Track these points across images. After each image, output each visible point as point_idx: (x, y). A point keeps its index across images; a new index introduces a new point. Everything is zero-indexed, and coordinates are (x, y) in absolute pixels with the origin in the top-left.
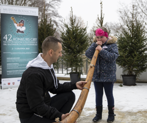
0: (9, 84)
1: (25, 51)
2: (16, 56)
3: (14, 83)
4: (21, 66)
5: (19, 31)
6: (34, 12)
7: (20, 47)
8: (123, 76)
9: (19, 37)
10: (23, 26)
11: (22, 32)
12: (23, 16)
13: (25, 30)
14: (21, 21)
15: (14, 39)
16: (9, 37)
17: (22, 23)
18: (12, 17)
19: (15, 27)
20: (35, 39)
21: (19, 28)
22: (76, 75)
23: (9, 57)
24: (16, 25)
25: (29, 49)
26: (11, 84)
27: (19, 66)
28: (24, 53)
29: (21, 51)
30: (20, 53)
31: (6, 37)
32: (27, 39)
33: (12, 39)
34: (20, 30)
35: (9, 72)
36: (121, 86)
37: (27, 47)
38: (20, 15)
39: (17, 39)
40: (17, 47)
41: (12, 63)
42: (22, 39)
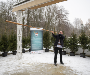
0: (33, 52)
1: (38, 42)
5: (36, 36)
8: (70, 52)
16: (33, 38)
17: (37, 33)
18: (34, 31)
20: (42, 38)
21: (36, 35)
27: (36, 47)
31: (32, 38)
32: (39, 38)
35: (33, 49)
36: (69, 56)
37: (39, 41)
40: (36, 41)
42: (37, 38)
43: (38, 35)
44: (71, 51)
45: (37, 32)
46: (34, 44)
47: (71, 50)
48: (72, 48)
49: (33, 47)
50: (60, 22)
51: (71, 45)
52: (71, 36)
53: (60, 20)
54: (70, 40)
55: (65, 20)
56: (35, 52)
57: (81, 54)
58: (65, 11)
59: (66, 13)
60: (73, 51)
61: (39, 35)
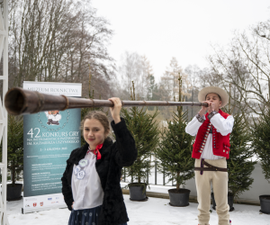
0: (35, 205)
1: (61, 152)
2: (47, 161)
3: (42, 204)
4: (53, 177)
5: (51, 121)
6: (75, 90)
7: (53, 146)
9: (51, 130)
10: (58, 113)
11: (57, 123)
13: (61, 120)
15: (43, 135)
16: (35, 132)
19: (45, 115)
21: (51, 117)
22: (139, 188)
23: (35, 163)
25: (66, 148)
26: (38, 205)
27: (51, 177)
28: (59, 156)
29: (54, 152)
30: (52, 156)
31: (31, 133)
32: (63, 134)
33: (40, 134)
34: (54, 120)
35: (35, 187)
37: (64, 146)
39: (48, 135)
40: (48, 146)
41: (40, 171)
42: (55, 134)
43: (58, 118)
46: (39, 161)
49: (35, 176)
56: (47, 203)
57: (265, 200)
58: (96, 23)
59: (103, 30)
61: (62, 118)
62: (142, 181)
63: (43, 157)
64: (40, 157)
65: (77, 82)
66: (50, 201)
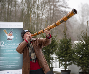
1: (13, 52)
2: (7, 56)
5: (9, 39)
6: (20, 25)
7: (10, 49)
9: (9, 43)
10: (12, 35)
11: (11, 39)
12: (12, 29)
13: (13, 38)
14: (11, 32)
15: (5, 45)
18: (4, 30)
19: (6, 36)
21: (9, 37)
24: (7, 35)
27: (9, 63)
28: (12, 54)
29: (10, 52)
30: (9, 54)
32: (14, 44)
33: (4, 44)
38: (10, 28)
39: (7, 45)
40: (7, 49)
41: (4, 60)
42: (11, 44)
43: (12, 37)
44: (81, 71)
45: (11, 31)
46: (3, 56)
47: (82, 68)
48: (84, 63)
50: (52, 11)
51: (81, 58)
52: (81, 40)
53: (52, 7)
54: (80, 48)
55: (63, 7)
60: (85, 70)
61: (14, 37)
62: (51, 66)
63: (5, 54)
64: (4, 54)
65: (22, 21)
66: (8, 73)
